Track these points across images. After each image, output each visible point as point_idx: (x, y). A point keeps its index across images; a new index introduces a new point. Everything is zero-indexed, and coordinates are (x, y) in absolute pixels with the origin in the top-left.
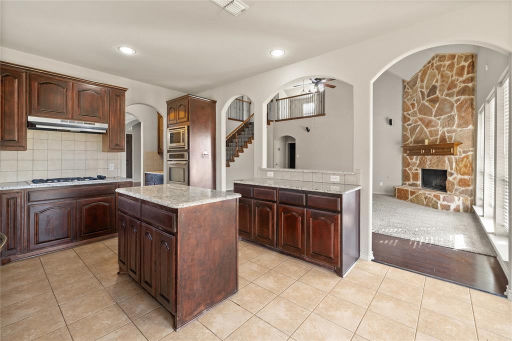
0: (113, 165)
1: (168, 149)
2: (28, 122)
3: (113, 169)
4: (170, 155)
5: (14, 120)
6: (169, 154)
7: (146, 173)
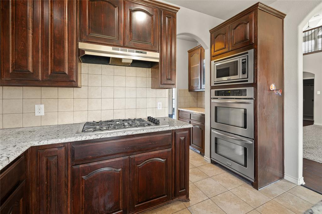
0: (161, 103)
1: (213, 85)
2: (79, 49)
3: (161, 109)
4: (215, 91)
5: (64, 47)
6: (213, 91)
7: (179, 110)
